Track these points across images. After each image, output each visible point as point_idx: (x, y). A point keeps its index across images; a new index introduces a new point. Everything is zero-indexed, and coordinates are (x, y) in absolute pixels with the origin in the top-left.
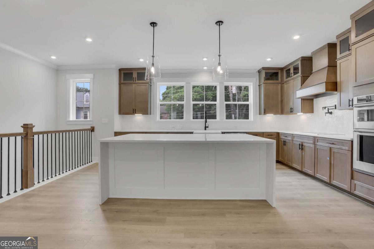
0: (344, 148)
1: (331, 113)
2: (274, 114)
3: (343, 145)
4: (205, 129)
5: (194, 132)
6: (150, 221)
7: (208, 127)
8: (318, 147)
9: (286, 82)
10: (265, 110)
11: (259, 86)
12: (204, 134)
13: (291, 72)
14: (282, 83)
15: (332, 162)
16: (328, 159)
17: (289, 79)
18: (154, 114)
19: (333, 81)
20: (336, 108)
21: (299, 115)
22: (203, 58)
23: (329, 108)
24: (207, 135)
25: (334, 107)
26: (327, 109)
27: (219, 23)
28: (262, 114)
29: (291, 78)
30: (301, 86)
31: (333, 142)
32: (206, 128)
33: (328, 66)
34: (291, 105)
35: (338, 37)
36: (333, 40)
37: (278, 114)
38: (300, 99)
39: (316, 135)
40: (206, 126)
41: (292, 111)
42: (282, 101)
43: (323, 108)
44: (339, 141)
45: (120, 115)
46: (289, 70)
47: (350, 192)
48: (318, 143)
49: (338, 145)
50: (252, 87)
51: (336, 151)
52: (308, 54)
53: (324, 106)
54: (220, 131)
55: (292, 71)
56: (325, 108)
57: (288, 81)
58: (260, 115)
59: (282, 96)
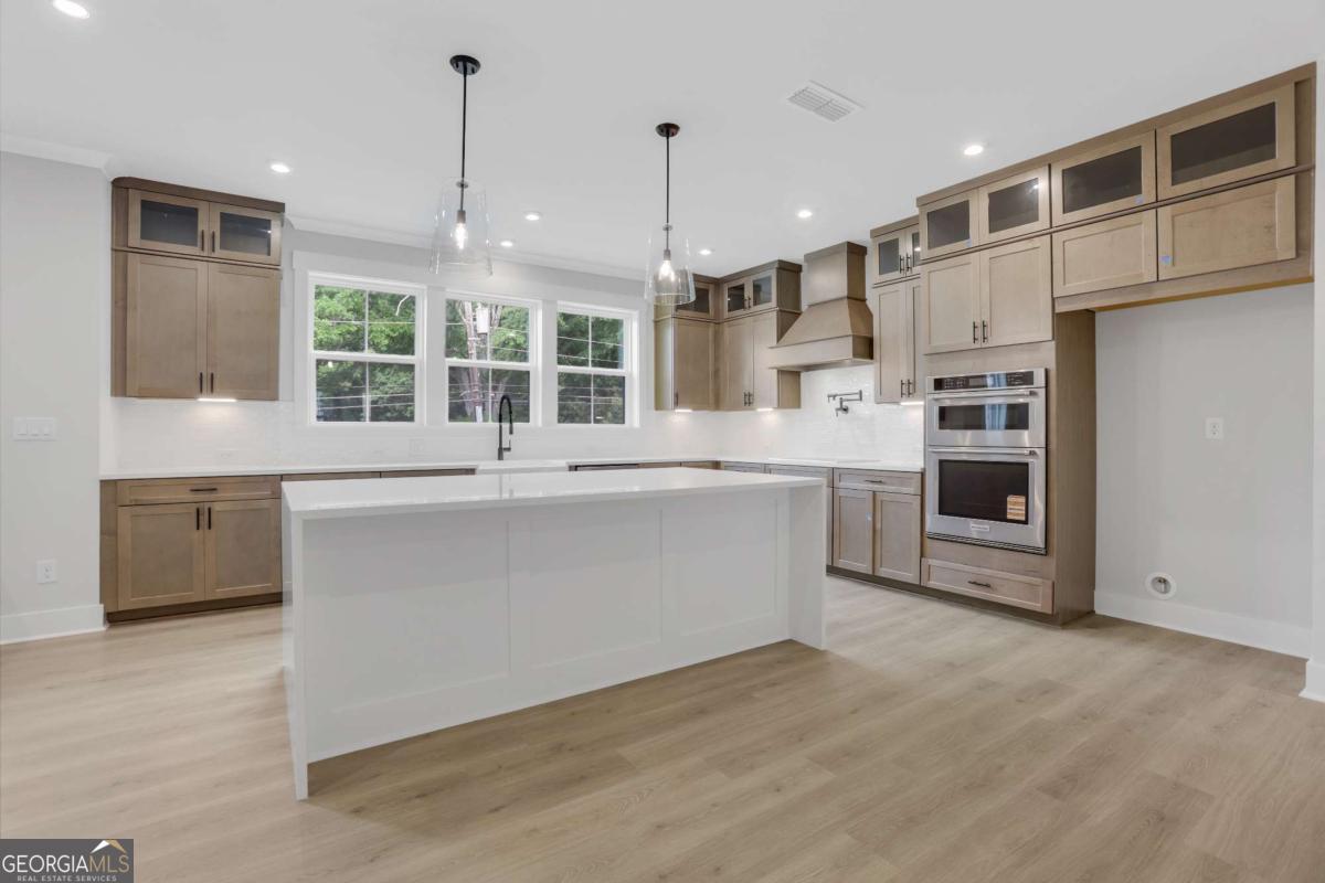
0: (905, 490)
1: (846, 410)
2: (694, 409)
3: (902, 485)
4: (500, 457)
5: (481, 468)
6: (583, 778)
7: (509, 449)
8: (842, 493)
9: (728, 320)
10: (677, 396)
11: (657, 323)
12: (497, 476)
13: (746, 296)
14: (718, 323)
15: (878, 526)
16: (870, 519)
17: (740, 312)
18: (293, 400)
19: (864, 333)
20: (861, 399)
21: (762, 413)
22: (527, 213)
23: (844, 397)
24: (506, 476)
25: (857, 397)
26: (838, 398)
27: (668, 130)
28: (668, 409)
29: (748, 311)
30: (778, 340)
31: (876, 477)
32: (501, 452)
33: (848, 298)
34: (747, 386)
35: (875, 233)
36: (861, 236)
37: (705, 409)
38: (775, 371)
39: (834, 464)
40: (504, 446)
41: (748, 401)
42: (716, 372)
43: (829, 396)
44: (891, 474)
45: (119, 399)
46: (741, 288)
47: (920, 586)
48: (842, 484)
49: (893, 485)
50: (635, 325)
51: (886, 497)
52: (795, 256)
53: (833, 392)
54: (563, 463)
55: (749, 293)
56: (834, 396)
57: (736, 318)
58: (658, 412)
59: (716, 359)
